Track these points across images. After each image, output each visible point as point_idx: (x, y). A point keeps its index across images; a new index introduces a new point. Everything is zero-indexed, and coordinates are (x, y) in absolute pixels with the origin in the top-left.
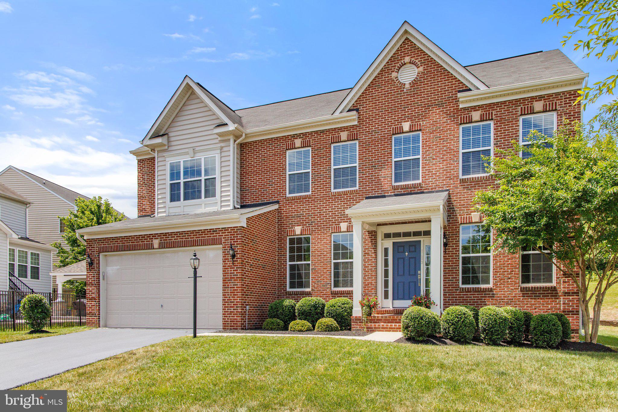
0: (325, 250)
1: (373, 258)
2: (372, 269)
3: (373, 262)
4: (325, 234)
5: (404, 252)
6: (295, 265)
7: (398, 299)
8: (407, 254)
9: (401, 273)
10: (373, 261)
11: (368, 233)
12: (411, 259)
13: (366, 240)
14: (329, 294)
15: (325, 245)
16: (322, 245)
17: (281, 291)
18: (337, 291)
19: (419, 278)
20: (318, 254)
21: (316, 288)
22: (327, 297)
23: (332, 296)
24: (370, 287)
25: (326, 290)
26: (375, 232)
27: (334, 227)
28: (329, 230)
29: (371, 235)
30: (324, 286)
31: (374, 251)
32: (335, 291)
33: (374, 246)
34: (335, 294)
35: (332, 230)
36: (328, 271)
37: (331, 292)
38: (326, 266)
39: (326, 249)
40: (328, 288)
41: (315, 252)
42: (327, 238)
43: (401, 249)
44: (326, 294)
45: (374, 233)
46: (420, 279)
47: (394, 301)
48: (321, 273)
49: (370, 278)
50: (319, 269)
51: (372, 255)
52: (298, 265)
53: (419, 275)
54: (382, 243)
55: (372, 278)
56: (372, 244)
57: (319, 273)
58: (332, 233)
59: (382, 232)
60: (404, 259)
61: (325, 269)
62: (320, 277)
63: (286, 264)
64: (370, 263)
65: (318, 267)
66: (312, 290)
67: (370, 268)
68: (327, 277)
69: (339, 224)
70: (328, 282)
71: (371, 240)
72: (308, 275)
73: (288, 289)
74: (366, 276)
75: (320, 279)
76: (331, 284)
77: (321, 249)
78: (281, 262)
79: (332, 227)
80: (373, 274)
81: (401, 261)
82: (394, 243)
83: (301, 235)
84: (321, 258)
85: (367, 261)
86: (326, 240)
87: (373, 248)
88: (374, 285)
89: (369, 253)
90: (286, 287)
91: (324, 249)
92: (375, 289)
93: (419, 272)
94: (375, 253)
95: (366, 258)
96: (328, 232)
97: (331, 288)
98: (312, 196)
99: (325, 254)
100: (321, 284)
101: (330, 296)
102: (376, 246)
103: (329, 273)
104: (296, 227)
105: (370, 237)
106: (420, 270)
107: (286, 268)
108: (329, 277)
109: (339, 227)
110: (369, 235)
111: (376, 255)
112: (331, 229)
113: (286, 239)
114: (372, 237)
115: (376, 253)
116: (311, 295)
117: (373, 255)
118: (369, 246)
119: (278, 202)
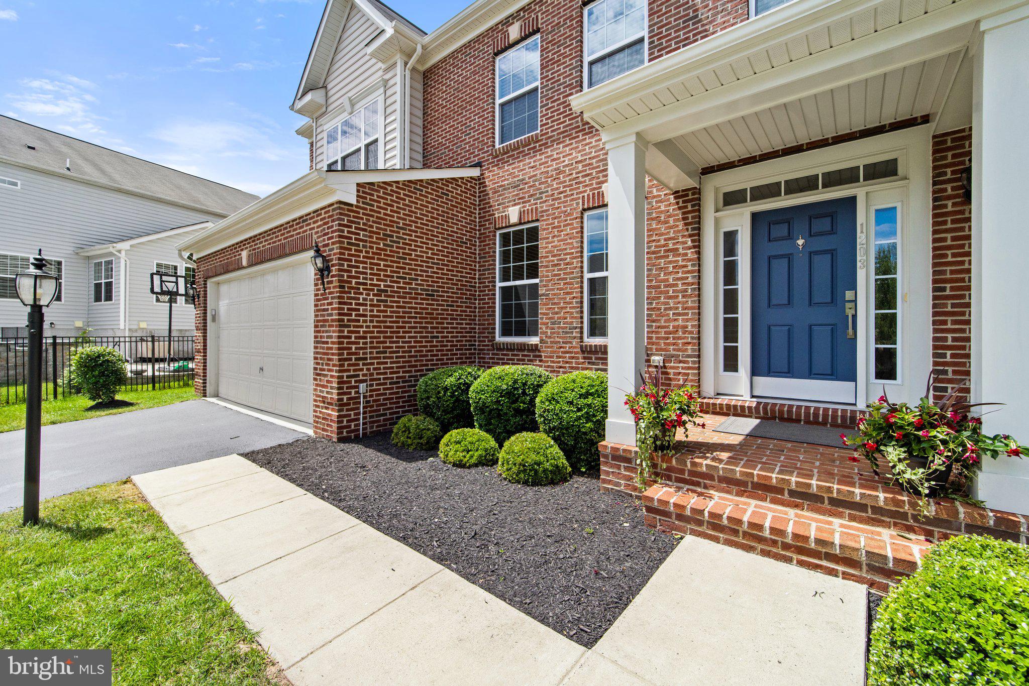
0: (568, 251)
1: (690, 260)
2: (686, 291)
3: (688, 272)
4: (569, 215)
5: (790, 237)
6: (511, 287)
7: (770, 372)
8: (800, 242)
9: (780, 296)
10: (690, 268)
11: (675, 198)
12: (816, 259)
13: (669, 216)
14: (576, 353)
15: (569, 241)
16: (562, 240)
17: (485, 341)
18: (596, 346)
19: (850, 313)
20: (553, 261)
21: (550, 337)
22: (573, 358)
23: (584, 358)
24: (679, 338)
25: (571, 343)
26: (697, 191)
27: (588, 195)
28: (578, 204)
29: (684, 202)
30: (567, 333)
31: (693, 241)
32: (591, 346)
33: (693, 229)
34: (590, 352)
35: (583, 204)
36: (574, 298)
37: (581, 347)
38: (571, 288)
39: (571, 249)
40: (575, 338)
41: (547, 257)
42: (572, 224)
43: (780, 230)
44: (571, 352)
45: (693, 194)
46: (855, 317)
47: (755, 378)
48: (559, 303)
49: (679, 314)
50: (555, 294)
51: (686, 254)
52: (516, 287)
53: (848, 305)
54: (717, 221)
55: (687, 314)
56: (686, 224)
57: (555, 304)
58: (584, 210)
59: (717, 190)
60: (789, 257)
61: (568, 293)
62: (557, 313)
63: (495, 286)
64: (680, 275)
65: (553, 290)
66: (542, 341)
67: (680, 287)
68: (572, 313)
69: (600, 188)
70: (575, 325)
71: (684, 213)
72: (534, 308)
73: (499, 339)
74: (670, 309)
75: (559, 318)
76: (582, 328)
77: (560, 250)
78: (485, 282)
79: (583, 197)
80: (690, 304)
81: (780, 267)
82: (755, 216)
83: (520, 224)
84: (560, 270)
85: (671, 269)
86: (571, 229)
87: (690, 236)
88: (691, 333)
89: (677, 249)
90: (494, 333)
91: (565, 249)
92: (694, 344)
93: (849, 295)
94: (694, 247)
95: (670, 262)
96: (575, 209)
97: (581, 338)
98: (542, 135)
99: (568, 260)
100: (559, 328)
101: (580, 356)
102: (699, 229)
103: (577, 303)
104: (510, 209)
105: (680, 208)
106: (853, 287)
107: (494, 295)
108: (577, 312)
109: (599, 193)
110: (678, 203)
111: (699, 253)
112: (581, 201)
113: (495, 236)
114: (686, 207)
115: (699, 246)
116: (539, 351)
117: (691, 254)
118: (679, 231)
119: (479, 165)
